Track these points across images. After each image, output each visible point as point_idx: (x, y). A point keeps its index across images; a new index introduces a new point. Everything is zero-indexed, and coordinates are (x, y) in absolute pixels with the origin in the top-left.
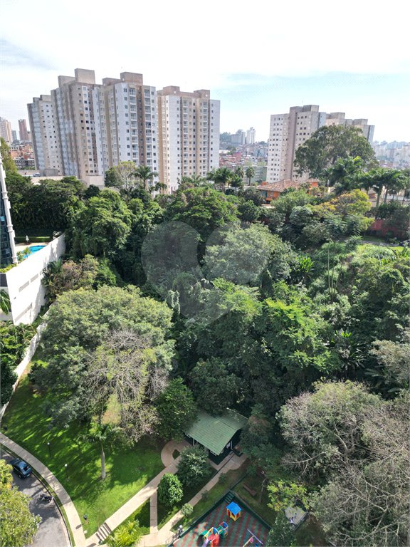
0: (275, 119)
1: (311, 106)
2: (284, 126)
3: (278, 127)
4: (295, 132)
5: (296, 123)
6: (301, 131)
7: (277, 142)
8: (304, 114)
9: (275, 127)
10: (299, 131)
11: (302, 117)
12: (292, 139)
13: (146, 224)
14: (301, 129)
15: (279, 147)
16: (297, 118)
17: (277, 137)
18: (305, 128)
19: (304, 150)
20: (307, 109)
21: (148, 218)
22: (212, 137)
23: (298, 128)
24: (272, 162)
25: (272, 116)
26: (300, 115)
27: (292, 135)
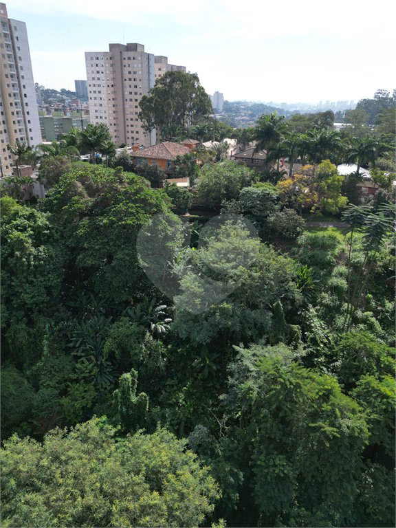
0: (92, 57)
1: (136, 44)
2: (106, 68)
3: (98, 69)
4: (122, 77)
5: (122, 66)
6: (130, 76)
7: (99, 89)
8: (131, 54)
9: (93, 69)
10: (127, 76)
11: (129, 58)
12: (119, 85)
13: (23, 249)
14: (130, 73)
15: (103, 95)
16: (122, 59)
17: (99, 82)
18: (135, 73)
19: (150, 100)
20: (133, 47)
21: (22, 236)
22: (23, 77)
23: (126, 72)
24: (97, 114)
25: (87, 54)
26: (126, 55)
27: (119, 80)
